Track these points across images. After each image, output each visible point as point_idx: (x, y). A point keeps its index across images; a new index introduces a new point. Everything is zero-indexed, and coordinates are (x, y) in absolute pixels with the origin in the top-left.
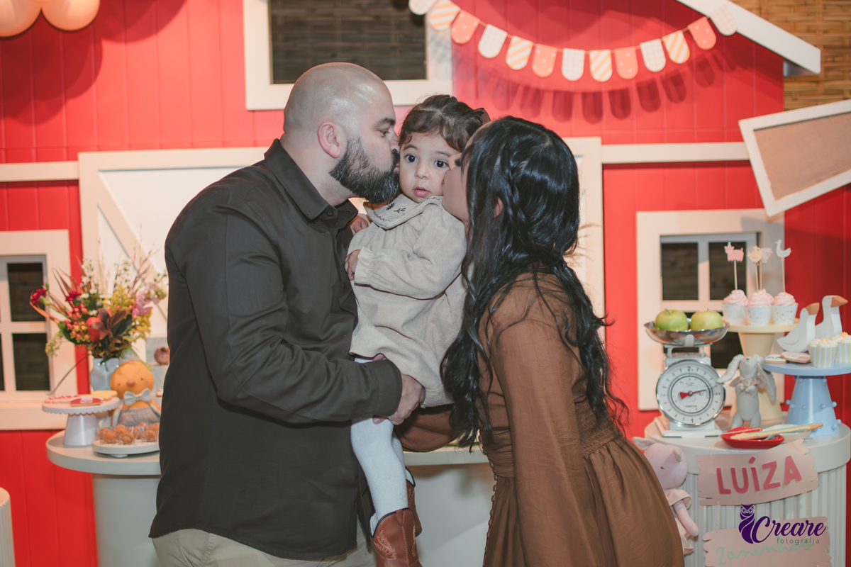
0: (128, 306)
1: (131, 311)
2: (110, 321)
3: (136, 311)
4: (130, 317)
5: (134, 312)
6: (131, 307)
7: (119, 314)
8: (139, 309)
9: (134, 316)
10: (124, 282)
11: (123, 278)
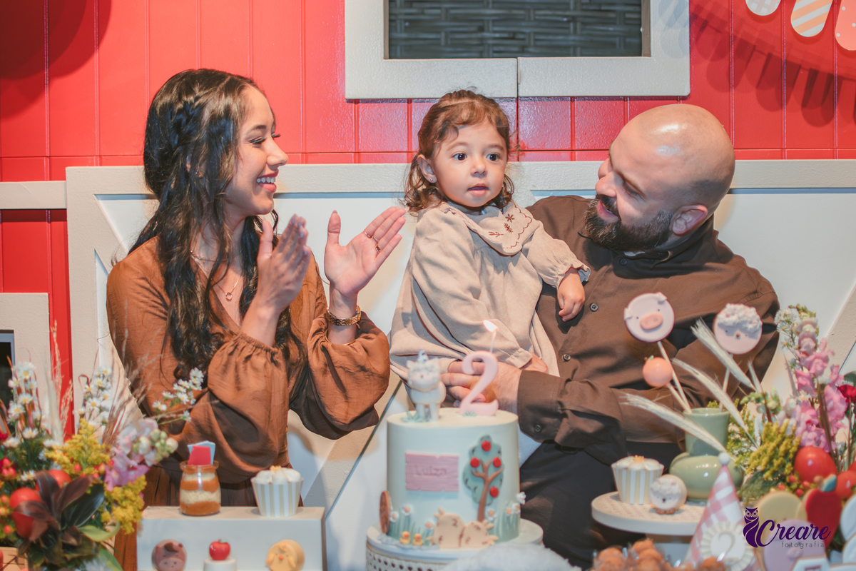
0: (97, 466)
1: (103, 476)
2: (57, 497)
3: (113, 476)
4: (99, 488)
5: (108, 478)
6: (102, 468)
7: (76, 482)
8: (119, 472)
9: (109, 487)
10: (97, 410)
11: (94, 405)
